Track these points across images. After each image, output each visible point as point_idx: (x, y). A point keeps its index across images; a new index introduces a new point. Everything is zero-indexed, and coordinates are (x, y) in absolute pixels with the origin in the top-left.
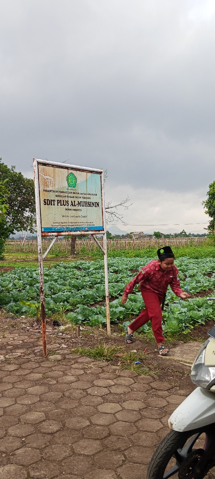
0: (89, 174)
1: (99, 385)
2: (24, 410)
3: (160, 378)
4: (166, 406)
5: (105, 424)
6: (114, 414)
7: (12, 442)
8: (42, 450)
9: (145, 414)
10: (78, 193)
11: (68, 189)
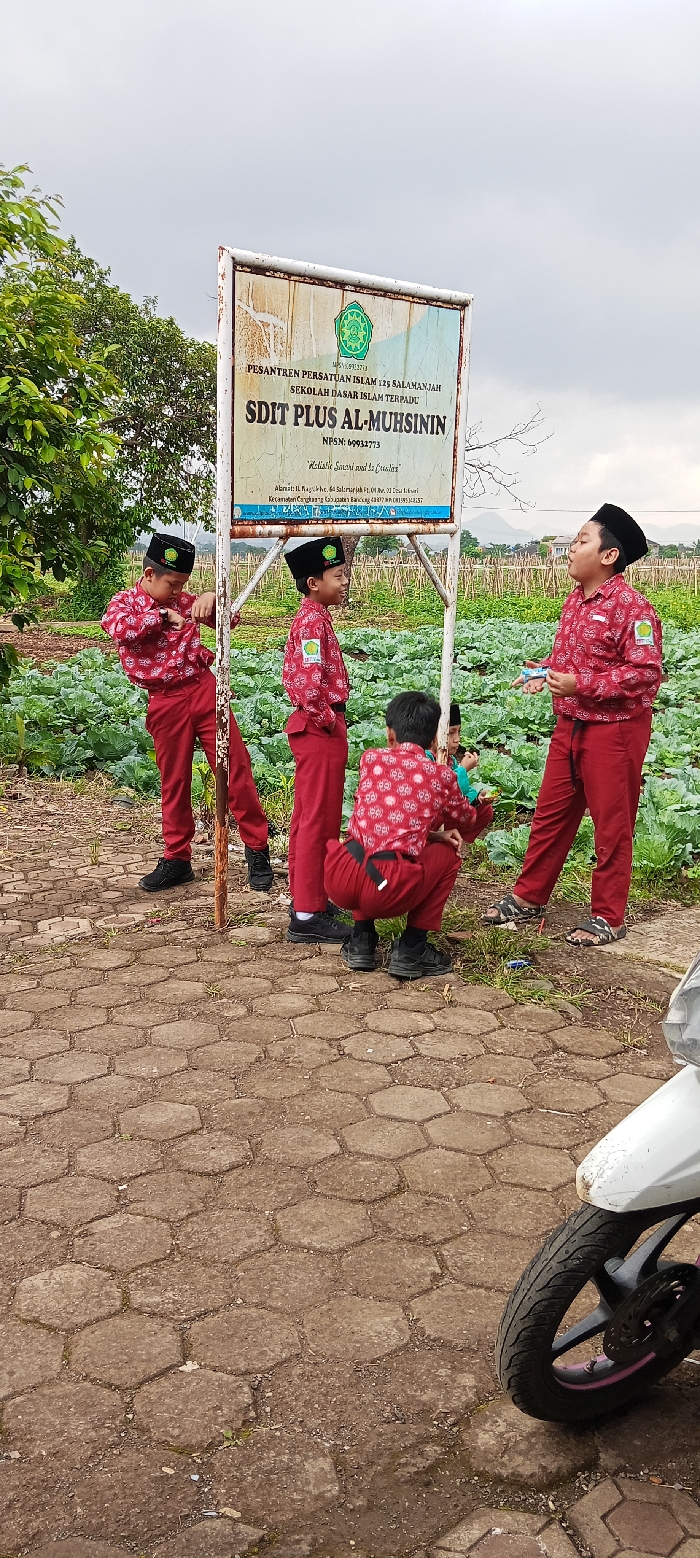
0: (421, 310)
1: (381, 1029)
2: (134, 1095)
3: (586, 1016)
4: (595, 1107)
5: (389, 1155)
6: (421, 1124)
7: (84, 1195)
8: (175, 1226)
9: (524, 1128)
10: (374, 382)
11: (337, 365)
